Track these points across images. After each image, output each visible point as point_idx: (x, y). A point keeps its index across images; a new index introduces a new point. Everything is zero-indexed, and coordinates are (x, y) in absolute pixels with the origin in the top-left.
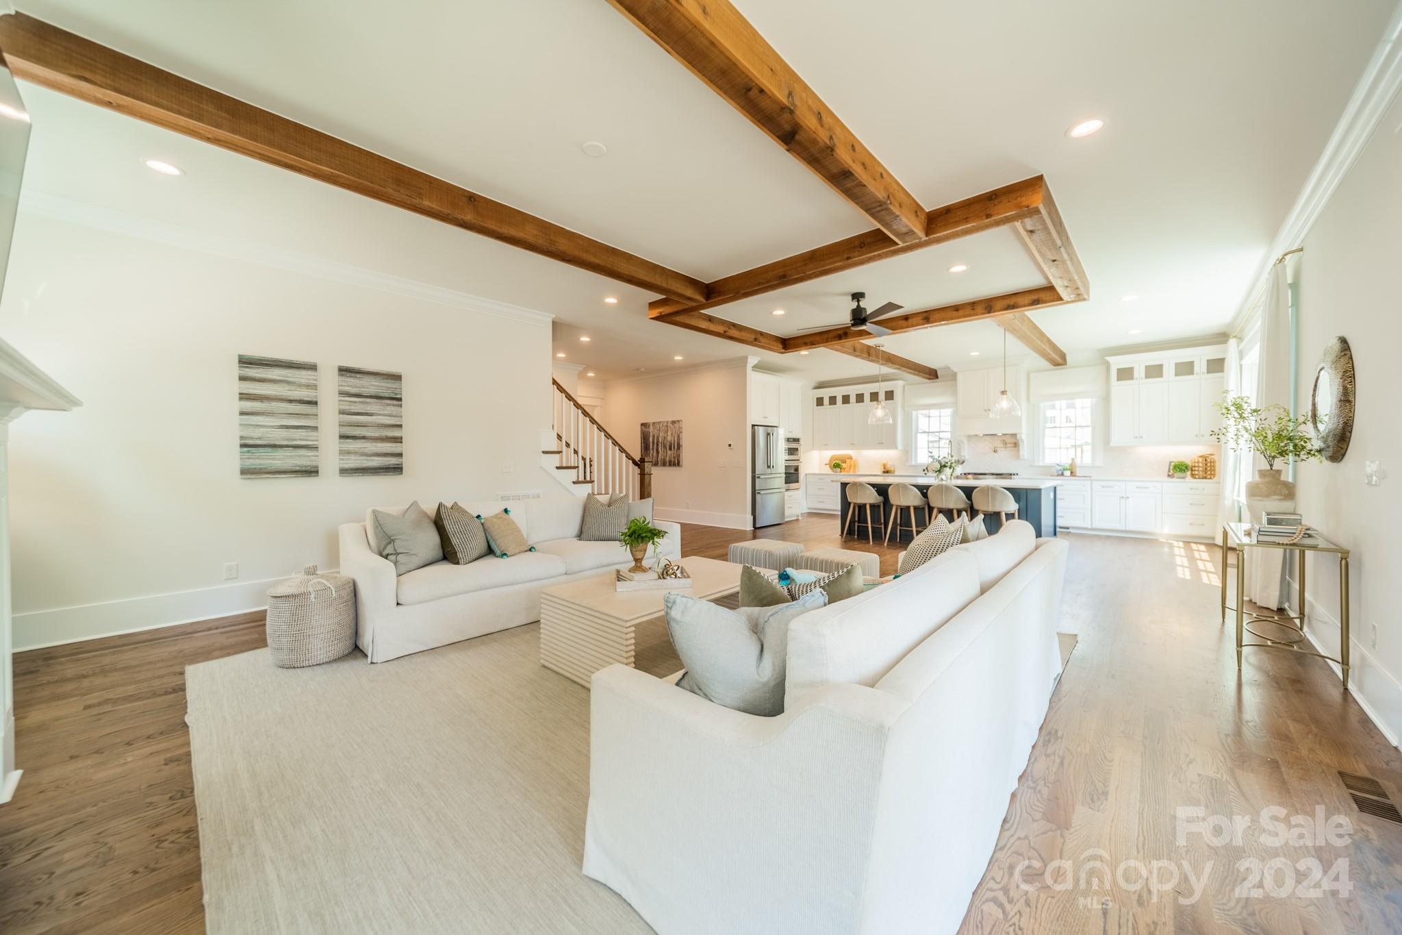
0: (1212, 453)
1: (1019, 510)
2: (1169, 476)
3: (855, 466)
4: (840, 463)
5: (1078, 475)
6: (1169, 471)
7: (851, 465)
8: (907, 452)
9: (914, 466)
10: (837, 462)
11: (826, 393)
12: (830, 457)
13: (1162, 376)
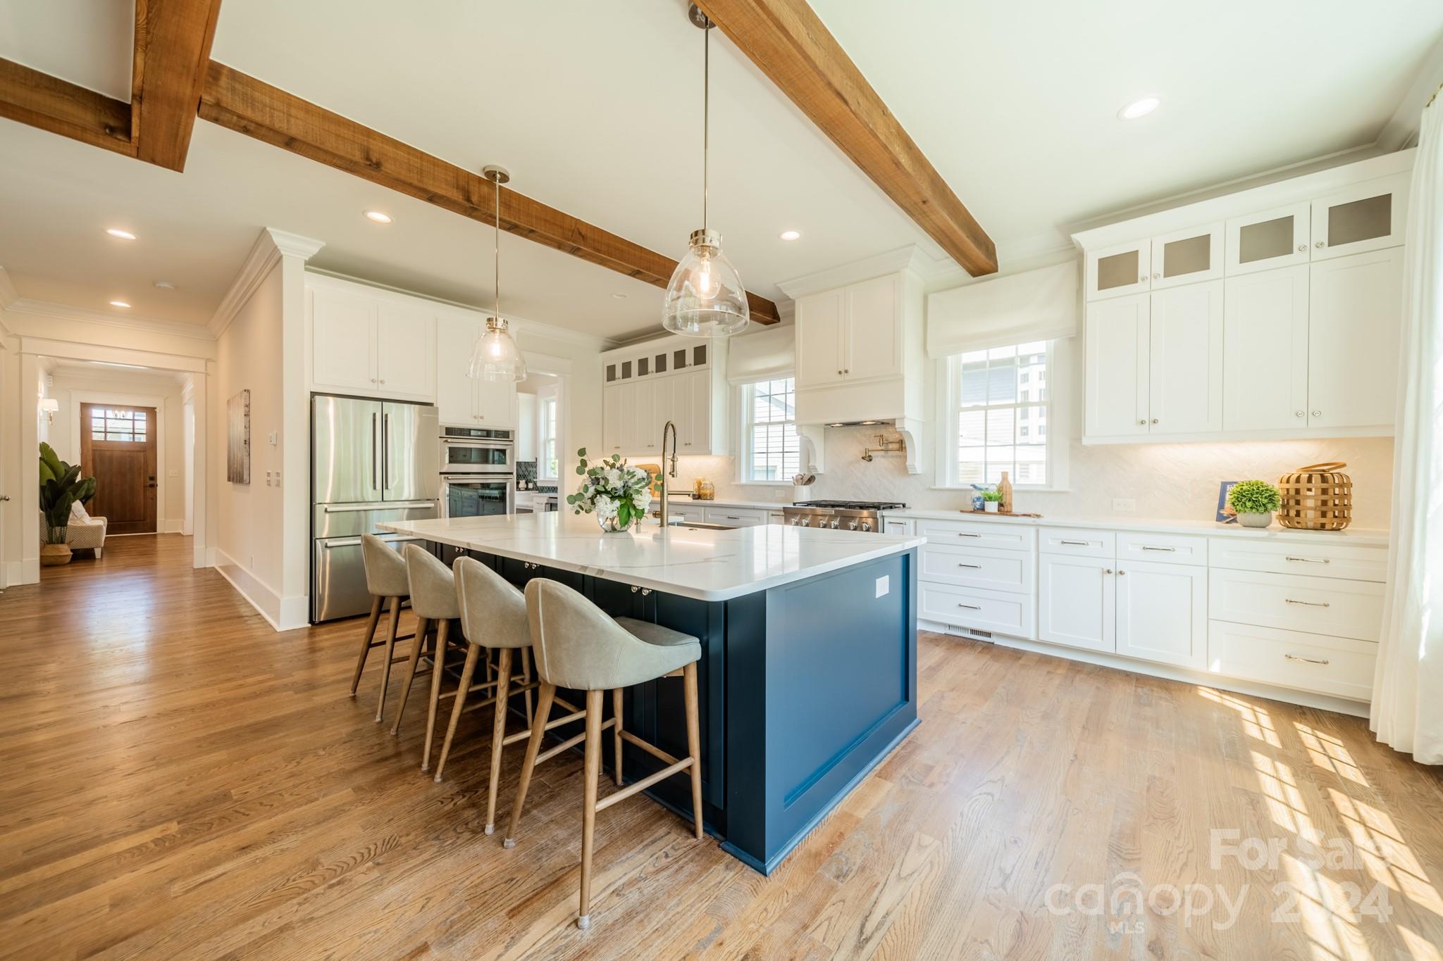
0: (1340, 460)
1: (700, 665)
2: (1220, 518)
5: (1015, 511)
6: (1221, 506)
8: (734, 460)
9: (741, 486)
11: (618, 357)
13: (1206, 266)
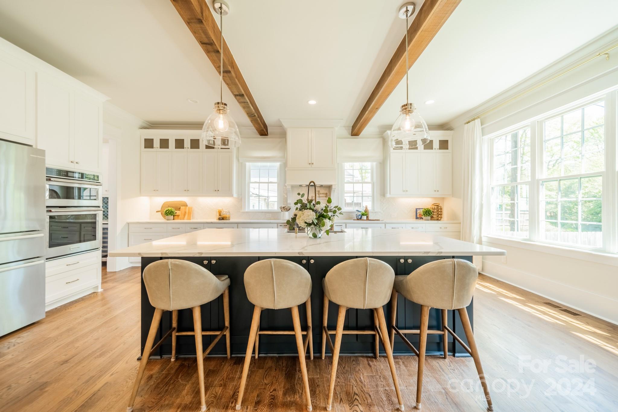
2: (417, 218)
3: (190, 213)
4: (173, 210)
5: (371, 219)
6: (416, 215)
7: (185, 212)
8: (241, 200)
9: (247, 212)
10: (170, 209)
11: (157, 135)
12: (163, 203)
13: (417, 149)
